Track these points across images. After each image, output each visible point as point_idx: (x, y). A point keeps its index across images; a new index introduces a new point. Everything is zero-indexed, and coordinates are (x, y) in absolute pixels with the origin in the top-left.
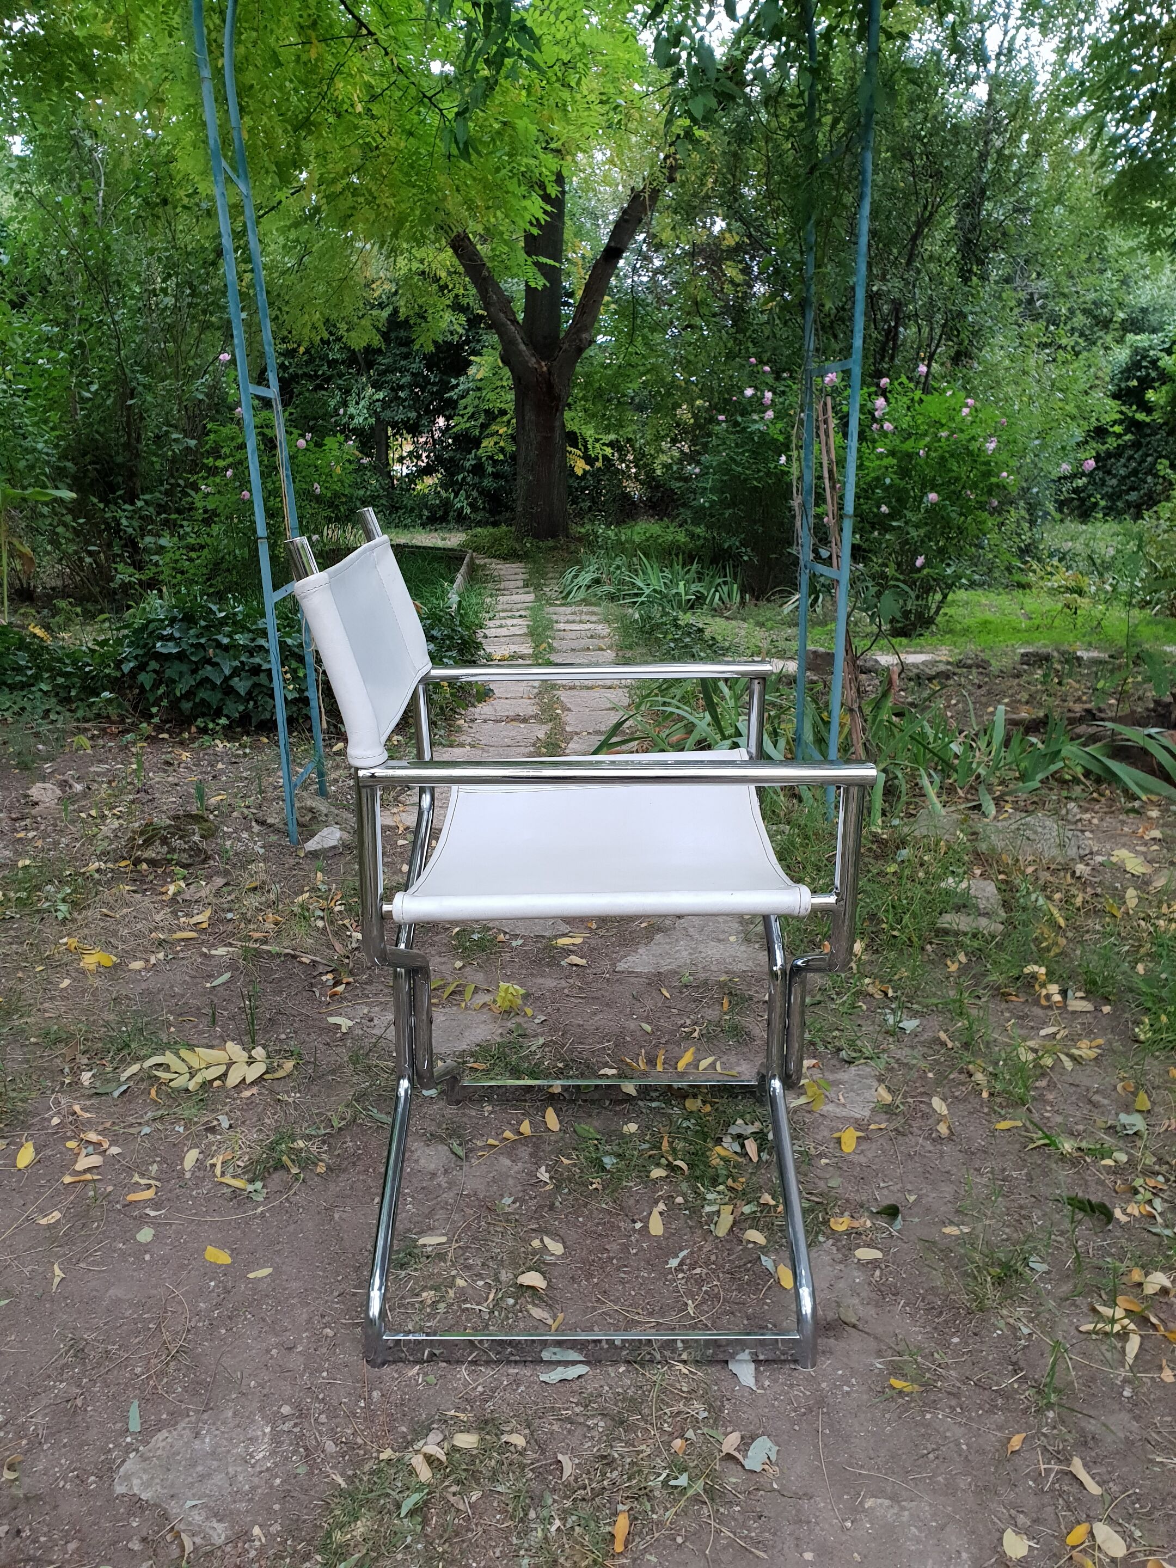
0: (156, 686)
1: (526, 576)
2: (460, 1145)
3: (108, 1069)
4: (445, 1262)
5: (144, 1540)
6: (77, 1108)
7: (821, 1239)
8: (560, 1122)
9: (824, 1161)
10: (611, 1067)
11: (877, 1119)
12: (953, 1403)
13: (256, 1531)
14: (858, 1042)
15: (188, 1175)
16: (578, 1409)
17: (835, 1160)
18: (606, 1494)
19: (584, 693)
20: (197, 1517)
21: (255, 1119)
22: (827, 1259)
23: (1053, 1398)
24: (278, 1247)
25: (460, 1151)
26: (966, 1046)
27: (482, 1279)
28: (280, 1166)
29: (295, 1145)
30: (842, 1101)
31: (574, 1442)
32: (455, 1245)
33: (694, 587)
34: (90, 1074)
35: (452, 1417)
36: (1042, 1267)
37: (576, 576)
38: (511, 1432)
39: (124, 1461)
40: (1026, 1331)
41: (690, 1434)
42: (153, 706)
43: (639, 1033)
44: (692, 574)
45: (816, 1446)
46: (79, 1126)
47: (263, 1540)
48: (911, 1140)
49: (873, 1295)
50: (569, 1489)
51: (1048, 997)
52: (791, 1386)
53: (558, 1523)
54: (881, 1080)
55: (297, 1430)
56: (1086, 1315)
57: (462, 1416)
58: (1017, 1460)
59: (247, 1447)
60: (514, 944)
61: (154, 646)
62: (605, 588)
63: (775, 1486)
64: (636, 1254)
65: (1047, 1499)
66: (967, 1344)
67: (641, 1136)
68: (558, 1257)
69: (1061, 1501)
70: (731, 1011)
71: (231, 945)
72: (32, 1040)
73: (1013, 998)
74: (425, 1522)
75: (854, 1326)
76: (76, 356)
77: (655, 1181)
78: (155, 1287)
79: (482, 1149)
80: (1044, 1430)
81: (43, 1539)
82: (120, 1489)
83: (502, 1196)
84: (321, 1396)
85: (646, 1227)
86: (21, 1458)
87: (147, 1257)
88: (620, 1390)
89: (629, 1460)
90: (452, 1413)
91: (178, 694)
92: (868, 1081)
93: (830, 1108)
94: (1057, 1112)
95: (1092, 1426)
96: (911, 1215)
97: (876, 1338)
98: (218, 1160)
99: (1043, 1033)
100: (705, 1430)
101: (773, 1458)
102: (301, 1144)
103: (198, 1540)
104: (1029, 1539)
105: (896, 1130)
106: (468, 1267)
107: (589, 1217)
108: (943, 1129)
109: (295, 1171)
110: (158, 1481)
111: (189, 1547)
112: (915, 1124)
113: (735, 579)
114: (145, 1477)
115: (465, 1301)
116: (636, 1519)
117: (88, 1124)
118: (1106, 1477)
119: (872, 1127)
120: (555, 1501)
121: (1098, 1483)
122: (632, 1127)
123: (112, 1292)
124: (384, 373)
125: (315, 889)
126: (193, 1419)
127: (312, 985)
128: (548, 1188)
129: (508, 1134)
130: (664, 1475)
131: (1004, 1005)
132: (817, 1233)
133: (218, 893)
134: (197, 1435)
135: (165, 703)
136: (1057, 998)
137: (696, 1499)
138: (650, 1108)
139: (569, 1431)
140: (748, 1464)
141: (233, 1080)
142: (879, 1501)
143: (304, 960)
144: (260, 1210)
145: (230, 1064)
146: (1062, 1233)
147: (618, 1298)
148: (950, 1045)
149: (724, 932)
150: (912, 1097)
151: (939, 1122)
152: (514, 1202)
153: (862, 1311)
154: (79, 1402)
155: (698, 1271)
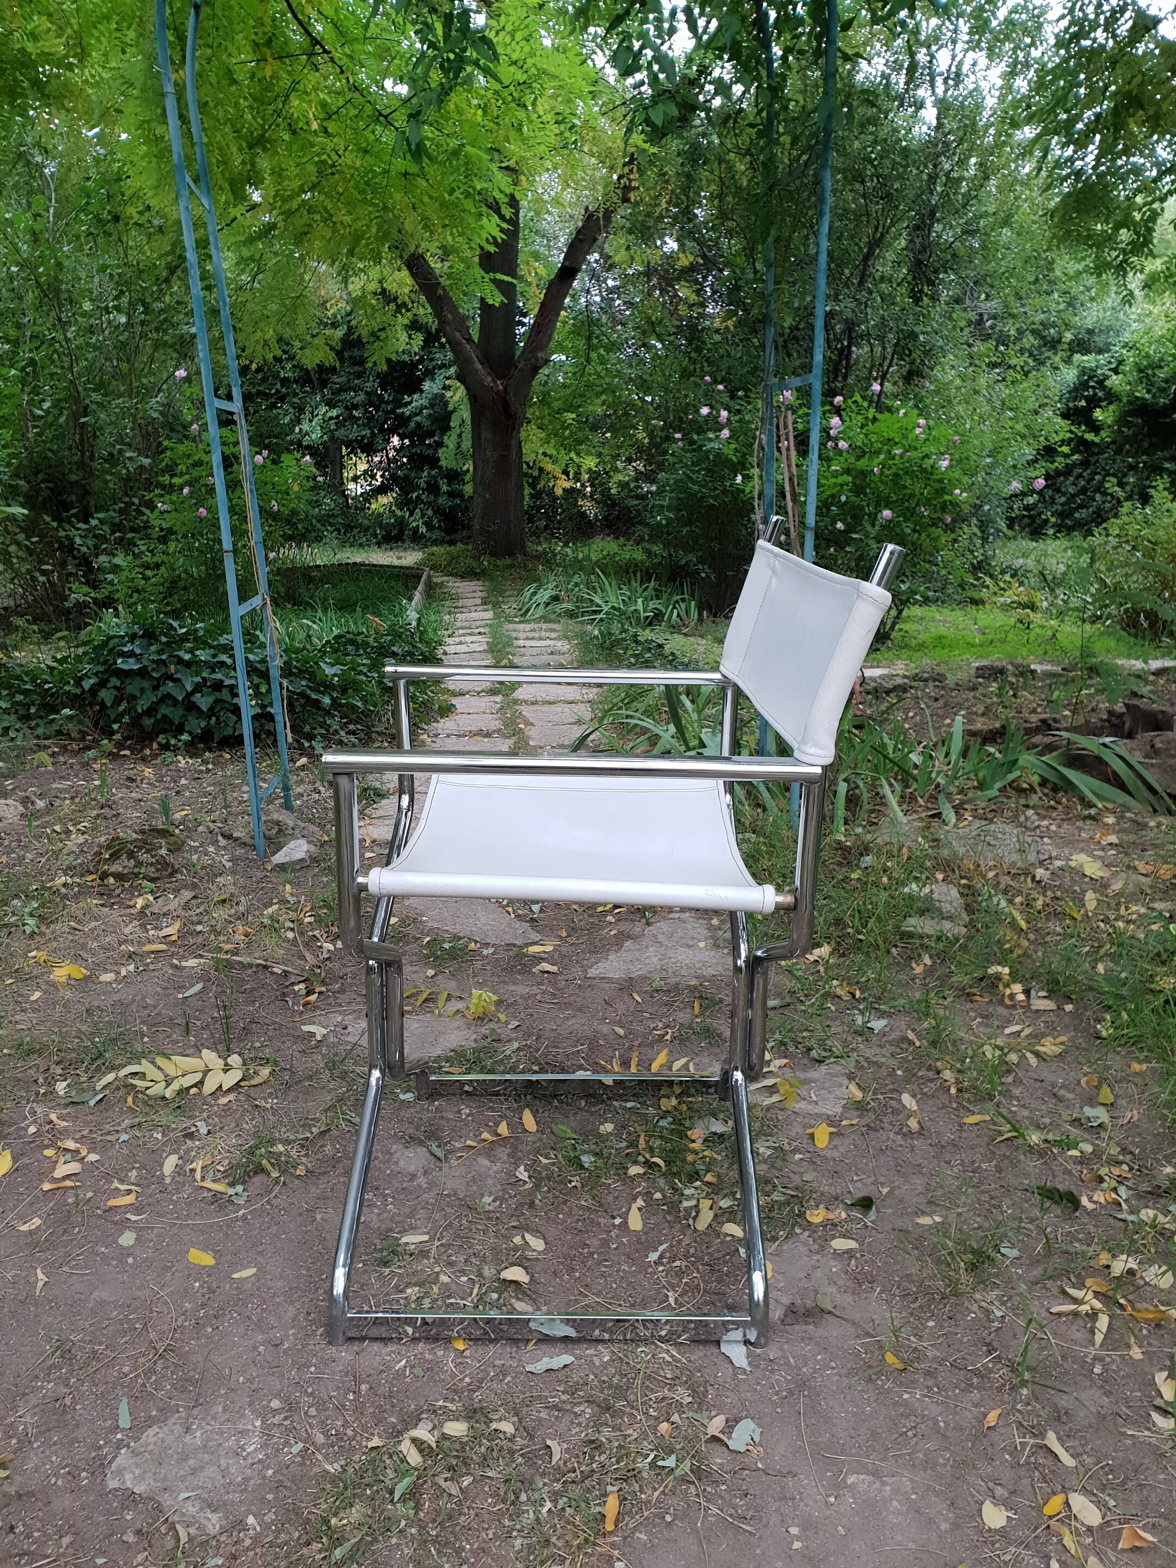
0: (117, 702)
1: (484, 594)
2: (439, 1146)
3: (83, 1079)
4: (428, 1259)
5: (139, 1532)
6: (53, 1117)
7: (798, 1230)
8: (537, 1123)
9: (798, 1156)
10: (586, 1070)
11: (848, 1115)
12: (930, 1383)
13: (251, 1520)
14: (829, 1042)
15: (168, 1180)
16: (564, 1397)
17: (808, 1155)
18: (596, 1476)
19: (546, 708)
20: (191, 1509)
21: (233, 1125)
22: (803, 1249)
23: (1027, 1376)
24: (261, 1248)
25: (439, 1153)
26: (933, 1043)
27: (466, 1275)
28: (260, 1170)
29: (274, 1149)
30: (814, 1098)
31: (562, 1428)
32: (437, 1243)
33: (652, 605)
34: (65, 1084)
35: (441, 1408)
36: (1013, 1253)
37: (534, 594)
38: (500, 1420)
39: (115, 1457)
40: (999, 1314)
41: (675, 1418)
42: (115, 722)
43: (612, 1037)
44: (650, 592)
45: (798, 1427)
46: (56, 1135)
47: (258, 1529)
48: (882, 1135)
49: (850, 1283)
50: (559, 1474)
51: (1012, 996)
52: (773, 1371)
53: (548, 1505)
54: (851, 1077)
55: (287, 1422)
56: (1056, 1297)
57: (450, 1405)
58: (994, 1436)
59: (238, 1441)
60: (485, 952)
61: (115, 663)
62: (564, 605)
63: (760, 1465)
64: (616, 1249)
65: (1022, 1472)
66: (942, 1327)
67: (617, 1134)
68: (540, 1253)
69: (1037, 1473)
70: (701, 1014)
71: (201, 956)
72: (5, 1051)
73: (978, 998)
74: (418, 1508)
75: (830, 1313)
76: (28, 374)
77: (633, 1178)
78: (139, 1288)
79: (460, 1149)
80: (1019, 1407)
81: (36, 1534)
82: (112, 1484)
83: (482, 1195)
84: (310, 1390)
85: (625, 1223)
86: (11, 1456)
87: (130, 1260)
88: (605, 1378)
89: (616, 1444)
90: (441, 1403)
91: (140, 711)
92: (839, 1080)
93: (802, 1105)
94: (1024, 1106)
95: (1064, 1402)
96: (884, 1206)
97: (854, 1323)
98: (198, 1165)
99: (1007, 1031)
100: (690, 1414)
101: (757, 1439)
102: (280, 1148)
103: (192, 1531)
104: (1007, 1510)
105: (868, 1125)
106: (451, 1264)
107: (570, 1214)
108: (913, 1124)
109: (275, 1174)
110: (150, 1475)
111: (184, 1538)
112: (886, 1120)
113: (693, 595)
114: (137, 1472)
115: (449, 1297)
116: (625, 1499)
117: (65, 1133)
118: (1080, 1450)
119: (844, 1123)
120: (545, 1484)
121: (1072, 1456)
122: (609, 1127)
123: (96, 1294)
124: (339, 391)
125: (284, 901)
126: (183, 1415)
127: (284, 994)
128: (527, 1186)
129: (485, 1135)
130: (652, 1456)
131: (969, 1006)
132: (793, 1226)
133: (186, 907)
134: (188, 1430)
135: (126, 719)
136: (1021, 997)
137: (684, 1480)
138: (625, 1108)
139: (557, 1418)
140: (732, 1445)
141: (209, 1087)
142: (862, 1477)
143: (275, 970)
144: (241, 1213)
145: (206, 1071)
146: (1032, 1221)
147: (600, 1291)
148: (918, 1044)
149: (693, 938)
150: (882, 1093)
151: (909, 1117)
152: (494, 1201)
153: (839, 1299)
154: (68, 1401)
155: (678, 1263)
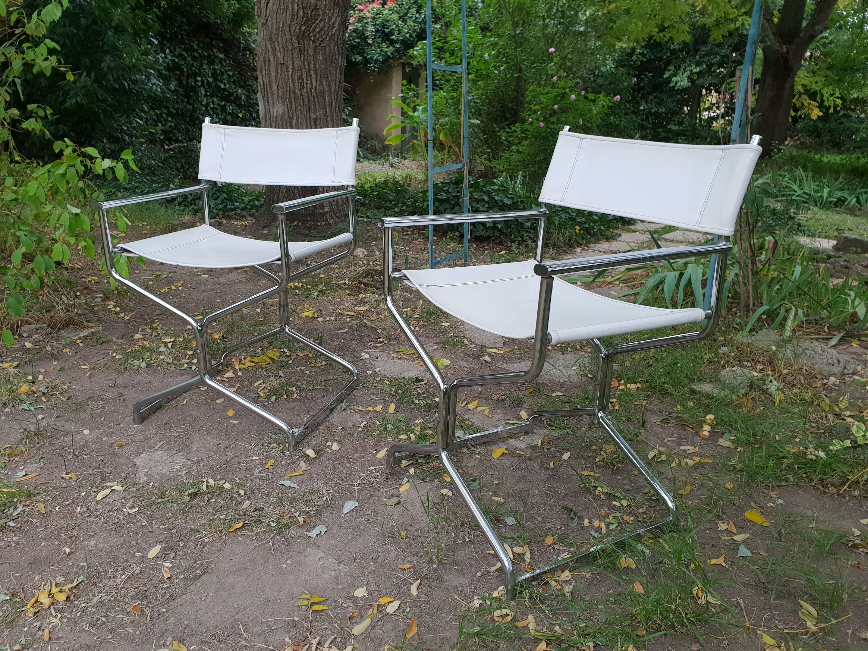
2: (347, 406)
8: (395, 410)
11: (526, 450)
25: (344, 407)
28: (281, 394)
36: (511, 523)
39: (144, 454)
48: (531, 463)
53: (224, 517)
58: (400, 572)
60: (469, 346)
64: (362, 460)
65: (393, 587)
68: (332, 451)
69: (397, 590)
70: (528, 395)
73: (689, 429)
77: (399, 440)
79: (355, 410)
85: (377, 453)
89: (267, 512)
99: (683, 448)
104: (367, 593)
105: (529, 457)
107: (361, 443)
112: (542, 458)
116: (249, 527)
119: (517, 452)
122: (420, 421)
124: (704, 56)
126: (171, 451)
128: (360, 429)
129: (371, 408)
136: (705, 433)
137: (273, 531)
155: (377, 474)
